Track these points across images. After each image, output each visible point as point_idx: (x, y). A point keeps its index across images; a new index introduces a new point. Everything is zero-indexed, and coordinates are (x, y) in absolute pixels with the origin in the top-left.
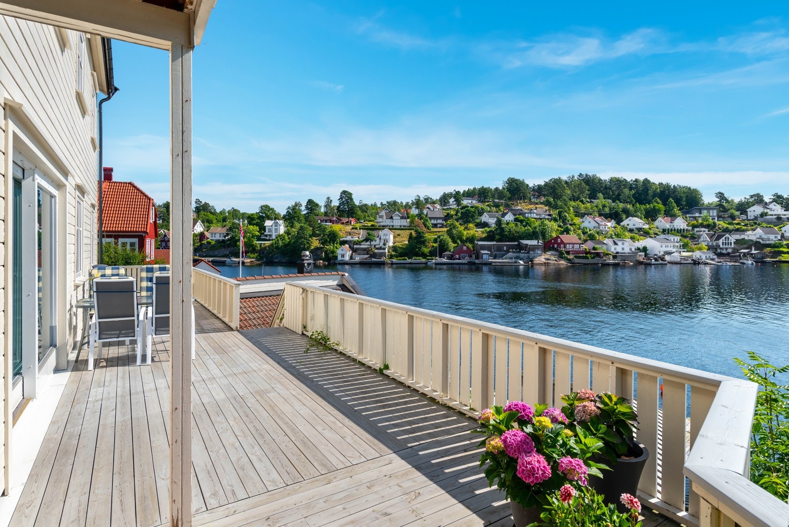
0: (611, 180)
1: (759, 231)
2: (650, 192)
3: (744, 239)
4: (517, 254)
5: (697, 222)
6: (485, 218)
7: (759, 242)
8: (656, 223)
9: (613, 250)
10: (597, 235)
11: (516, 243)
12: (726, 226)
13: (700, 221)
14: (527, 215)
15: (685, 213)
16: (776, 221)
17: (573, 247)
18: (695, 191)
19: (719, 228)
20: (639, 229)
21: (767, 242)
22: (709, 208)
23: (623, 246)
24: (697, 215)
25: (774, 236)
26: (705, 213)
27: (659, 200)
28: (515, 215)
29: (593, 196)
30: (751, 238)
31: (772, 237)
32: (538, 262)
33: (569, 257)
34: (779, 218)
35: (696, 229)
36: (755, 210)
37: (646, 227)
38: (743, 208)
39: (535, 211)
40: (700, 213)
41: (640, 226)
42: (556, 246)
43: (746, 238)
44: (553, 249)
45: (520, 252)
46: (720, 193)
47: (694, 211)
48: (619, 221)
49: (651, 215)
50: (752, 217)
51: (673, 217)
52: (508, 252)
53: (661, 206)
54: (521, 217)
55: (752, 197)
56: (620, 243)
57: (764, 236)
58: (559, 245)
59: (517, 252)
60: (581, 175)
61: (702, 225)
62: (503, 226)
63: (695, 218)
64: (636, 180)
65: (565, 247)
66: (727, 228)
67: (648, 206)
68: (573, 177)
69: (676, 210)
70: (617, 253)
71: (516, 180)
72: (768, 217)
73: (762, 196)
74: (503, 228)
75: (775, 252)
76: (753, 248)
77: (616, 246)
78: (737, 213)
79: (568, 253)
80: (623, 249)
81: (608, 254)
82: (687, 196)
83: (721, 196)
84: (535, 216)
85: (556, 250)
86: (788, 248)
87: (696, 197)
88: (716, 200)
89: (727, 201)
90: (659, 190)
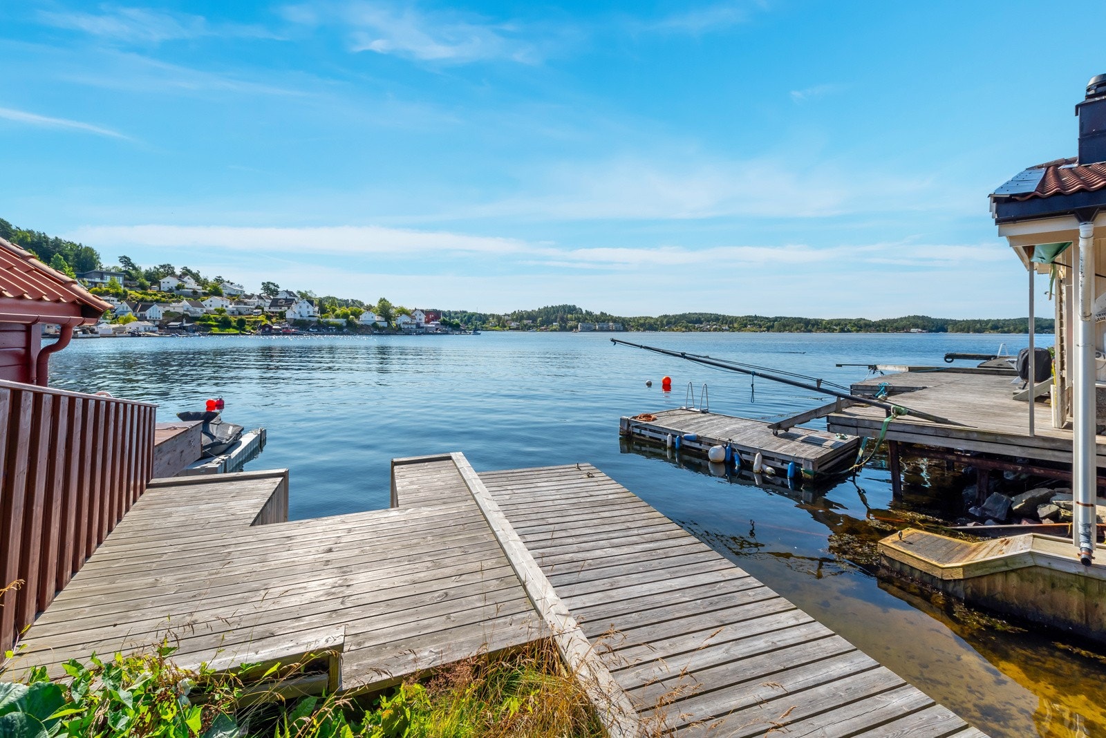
1: (185, 303)
3: (169, 311)
5: (100, 288)
7: (187, 315)
12: (140, 296)
13: (104, 289)
15: (81, 276)
16: (191, 294)
18: (89, 250)
19: (132, 298)
21: (195, 315)
22: (111, 274)
24: (97, 280)
25: (200, 309)
26: (108, 279)
30: (177, 310)
31: (198, 310)
34: (195, 292)
36: (169, 282)
38: (153, 277)
40: (102, 278)
43: (172, 310)
46: (123, 257)
47: (93, 275)
50: (166, 289)
55: (162, 267)
57: (192, 309)
61: (107, 293)
63: (95, 284)
66: (143, 298)
69: (68, 271)
72: (183, 290)
73: (173, 268)
75: (204, 325)
76: (184, 321)
78: (148, 283)
82: (77, 255)
83: (126, 260)
86: (216, 322)
87: (92, 258)
88: (121, 266)
89: (135, 268)
90: (29, 240)
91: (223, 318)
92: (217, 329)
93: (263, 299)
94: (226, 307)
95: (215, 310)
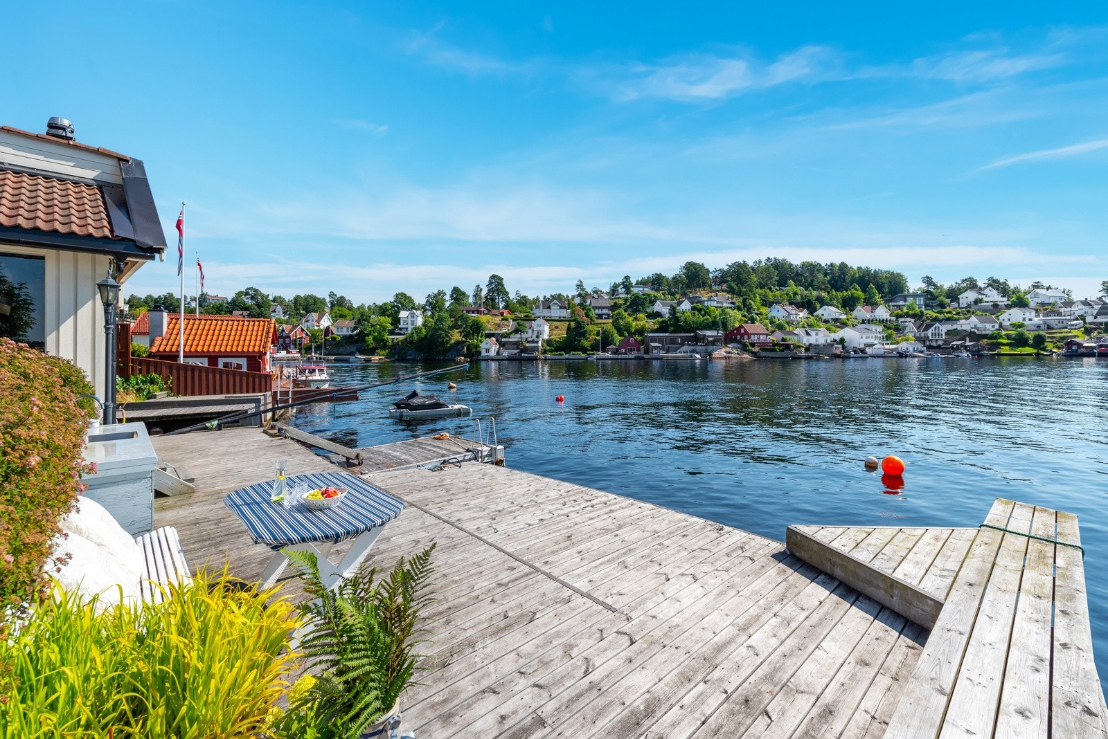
0: (803, 265)
1: (973, 319)
2: (848, 278)
3: (956, 329)
4: (693, 347)
5: (902, 311)
6: (658, 307)
7: (974, 333)
8: (855, 313)
9: (805, 341)
10: (787, 326)
11: (692, 334)
12: (934, 315)
13: (905, 310)
14: (706, 303)
15: (887, 302)
16: (992, 308)
17: (759, 339)
18: (899, 275)
19: (927, 317)
20: (836, 320)
21: (984, 332)
22: (915, 295)
23: (817, 337)
24: (901, 303)
25: (991, 325)
26: (910, 300)
27: (857, 287)
28: (692, 303)
29: (782, 283)
30: (965, 327)
31: (989, 326)
32: (718, 356)
33: (753, 350)
34: (996, 305)
35: (900, 320)
36: (969, 297)
37: (844, 317)
38: (953, 294)
39: (716, 298)
40: (905, 301)
41: (837, 316)
42: (738, 337)
43: (959, 328)
44: (735, 341)
45: (696, 345)
46: (927, 277)
47: (898, 299)
48: (812, 310)
49: (849, 304)
50: (965, 305)
51: (875, 305)
52: (682, 344)
53: (860, 293)
54: (699, 306)
55: (963, 281)
56: (813, 333)
57: (980, 326)
58: (742, 335)
59: (693, 345)
60: (768, 259)
61: (907, 315)
62: (678, 315)
63: (899, 307)
64: (832, 265)
65: (749, 338)
66: (936, 317)
67: (845, 294)
68: (760, 262)
69: (878, 297)
70: (810, 345)
71: (695, 264)
72: (983, 304)
73: (975, 281)
74: (677, 318)
75: (992, 343)
76: (968, 339)
77: (808, 337)
78: (948, 301)
79: (753, 345)
80: (817, 340)
81: (799, 347)
82: (890, 282)
83: (928, 281)
84: (715, 304)
85: (739, 342)
86: (1008, 339)
87: (900, 283)
88: (924, 286)
89: (936, 287)
90: (857, 276)
91: (1017, 335)
92: (1007, 348)
93: (1089, 305)
94: (1030, 320)
95: (1011, 325)
